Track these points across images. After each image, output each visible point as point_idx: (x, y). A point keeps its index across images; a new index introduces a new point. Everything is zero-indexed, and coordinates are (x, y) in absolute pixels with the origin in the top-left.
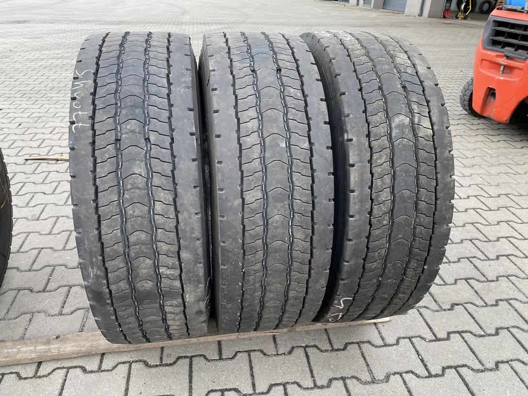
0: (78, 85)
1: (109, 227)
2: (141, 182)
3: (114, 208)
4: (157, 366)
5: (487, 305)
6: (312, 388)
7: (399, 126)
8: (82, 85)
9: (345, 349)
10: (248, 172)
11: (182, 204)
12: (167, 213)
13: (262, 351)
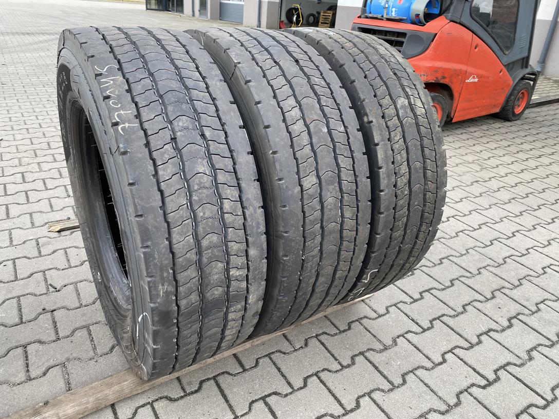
0: (107, 82)
1: (180, 234)
2: (207, 180)
3: (185, 213)
4: (182, 397)
5: (435, 265)
6: (341, 370)
7: (402, 107)
8: (112, 82)
9: (349, 328)
10: (302, 159)
11: (248, 199)
12: (235, 210)
13: (280, 352)
